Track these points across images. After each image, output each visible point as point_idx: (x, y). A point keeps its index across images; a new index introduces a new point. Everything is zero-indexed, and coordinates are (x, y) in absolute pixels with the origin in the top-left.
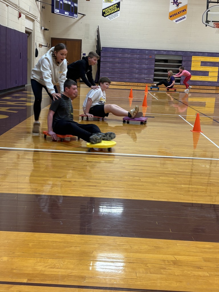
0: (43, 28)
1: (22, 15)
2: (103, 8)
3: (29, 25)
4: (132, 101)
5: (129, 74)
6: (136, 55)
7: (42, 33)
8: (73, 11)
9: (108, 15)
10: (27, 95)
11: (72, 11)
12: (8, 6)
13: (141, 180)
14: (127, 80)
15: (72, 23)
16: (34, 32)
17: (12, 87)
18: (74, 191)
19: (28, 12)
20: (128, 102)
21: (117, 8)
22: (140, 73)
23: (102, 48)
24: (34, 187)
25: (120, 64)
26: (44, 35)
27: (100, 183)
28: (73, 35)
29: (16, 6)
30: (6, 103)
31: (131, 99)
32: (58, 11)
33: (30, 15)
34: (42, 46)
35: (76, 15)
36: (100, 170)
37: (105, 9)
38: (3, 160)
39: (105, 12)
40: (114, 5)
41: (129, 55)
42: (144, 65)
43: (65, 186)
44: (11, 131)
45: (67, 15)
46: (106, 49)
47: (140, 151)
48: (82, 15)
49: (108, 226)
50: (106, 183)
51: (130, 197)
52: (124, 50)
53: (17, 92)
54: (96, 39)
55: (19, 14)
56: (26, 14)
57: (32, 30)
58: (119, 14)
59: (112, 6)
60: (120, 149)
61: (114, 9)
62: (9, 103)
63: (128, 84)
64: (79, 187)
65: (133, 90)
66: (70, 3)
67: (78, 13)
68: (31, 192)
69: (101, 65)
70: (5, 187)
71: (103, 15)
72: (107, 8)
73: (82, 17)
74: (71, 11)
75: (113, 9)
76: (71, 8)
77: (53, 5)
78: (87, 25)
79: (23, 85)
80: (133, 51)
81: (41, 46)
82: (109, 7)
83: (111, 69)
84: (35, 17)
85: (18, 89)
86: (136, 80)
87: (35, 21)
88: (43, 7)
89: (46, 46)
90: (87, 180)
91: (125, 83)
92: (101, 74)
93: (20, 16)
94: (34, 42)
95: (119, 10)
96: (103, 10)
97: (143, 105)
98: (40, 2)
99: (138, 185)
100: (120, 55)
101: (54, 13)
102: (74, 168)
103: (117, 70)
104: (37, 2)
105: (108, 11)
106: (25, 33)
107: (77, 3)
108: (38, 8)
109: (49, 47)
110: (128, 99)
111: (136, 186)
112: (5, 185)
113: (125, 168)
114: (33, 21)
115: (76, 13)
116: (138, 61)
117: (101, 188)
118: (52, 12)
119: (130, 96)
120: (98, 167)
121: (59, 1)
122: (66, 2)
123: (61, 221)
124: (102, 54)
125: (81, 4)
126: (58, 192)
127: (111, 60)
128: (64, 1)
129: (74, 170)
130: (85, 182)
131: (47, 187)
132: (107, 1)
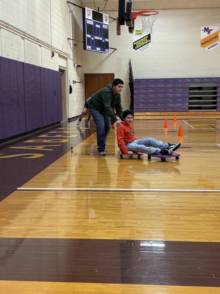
0: (76, 65)
1: (55, 54)
2: (134, 41)
3: (62, 63)
4: (168, 132)
5: (163, 104)
6: (169, 85)
7: (75, 69)
8: (105, 46)
9: (139, 48)
10: (63, 132)
11: (104, 46)
12: (41, 46)
13: (180, 219)
14: (162, 110)
15: (104, 58)
16: (68, 70)
17: (48, 124)
18: (109, 233)
19: (60, 51)
20: (163, 132)
21: (148, 40)
22: (174, 102)
23: (134, 80)
24: (69, 231)
25: (154, 95)
26: (77, 71)
27: (136, 224)
28: (105, 70)
29: (49, 46)
30: (43, 141)
31: (166, 130)
32: (90, 47)
33: (63, 53)
34: (76, 82)
35: (108, 50)
36: (135, 209)
37: (136, 42)
38: (38, 202)
39: (136, 45)
40: (145, 37)
41: (163, 85)
42: (178, 94)
43: (100, 228)
44: (48, 170)
45: (99, 50)
46: (139, 81)
47: (177, 186)
48: (114, 50)
49: (147, 273)
50: (143, 223)
51: (168, 238)
52: (156, 81)
53: (52, 129)
54: (128, 72)
55: (52, 53)
56: (59, 52)
57: (65, 68)
58: (150, 46)
59: (142, 38)
60: (156, 184)
61: (145, 41)
62: (45, 141)
63: (163, 113)
64: (114, 228)
65: (168, 119)
66: (101, 39)
67: (110, 48)
68: (65, 236)
69: (134, 96)
70: (39, 231)
71: (134, 48)
72: (137, 41)
73: (114, 51)
74: (102, 46)
75: (144, 41)
76: (102, 43)
77: (84, 42)
78: (119, 59)
79: (59, 121)
80: (166, 81)
81: (74, 82)
82: (140, 40)
83: (144, 100)
84: (67, 55)
85: (54, 126)
86: (171, 109)
87: (68, 59)
88: (75, 45)
89: (80, 82)
90: (123, 221)
91: (159, 113)
92: (135, 106)
93: (53, 55)
94: (68, 79)
95: (150, 42)
96: (134, 43)
97: (179, 135)
98: (72, 41)
99: (176, 225)
100: (153, 85)
101: (86, 49)
102: (109, 207)
103: (151, 101)
104: (69, 40)
105: (139, 44)
106: (58, 71)
107: (108, 38)
108: (70, 46)
109: (82, 83)
110: (163, 129)
111: (175, 225)
113: (162, 205)
114: (66, 59)
115: (108, 48)
116: (172, 90)
117: (137, 229)
118: (84, 49)
119: (165, 127)
120: (133, 206)
121: (90, 37)
122: (97, 38)
123: (96, 268)
124: (135, 86)
125: (112, 39)
126: (93, 235)
127: (144, 91)
128: (95, 37)
129: (109, 209)
130: (121, 223)
131: (82, 230)
132: (138, 34)
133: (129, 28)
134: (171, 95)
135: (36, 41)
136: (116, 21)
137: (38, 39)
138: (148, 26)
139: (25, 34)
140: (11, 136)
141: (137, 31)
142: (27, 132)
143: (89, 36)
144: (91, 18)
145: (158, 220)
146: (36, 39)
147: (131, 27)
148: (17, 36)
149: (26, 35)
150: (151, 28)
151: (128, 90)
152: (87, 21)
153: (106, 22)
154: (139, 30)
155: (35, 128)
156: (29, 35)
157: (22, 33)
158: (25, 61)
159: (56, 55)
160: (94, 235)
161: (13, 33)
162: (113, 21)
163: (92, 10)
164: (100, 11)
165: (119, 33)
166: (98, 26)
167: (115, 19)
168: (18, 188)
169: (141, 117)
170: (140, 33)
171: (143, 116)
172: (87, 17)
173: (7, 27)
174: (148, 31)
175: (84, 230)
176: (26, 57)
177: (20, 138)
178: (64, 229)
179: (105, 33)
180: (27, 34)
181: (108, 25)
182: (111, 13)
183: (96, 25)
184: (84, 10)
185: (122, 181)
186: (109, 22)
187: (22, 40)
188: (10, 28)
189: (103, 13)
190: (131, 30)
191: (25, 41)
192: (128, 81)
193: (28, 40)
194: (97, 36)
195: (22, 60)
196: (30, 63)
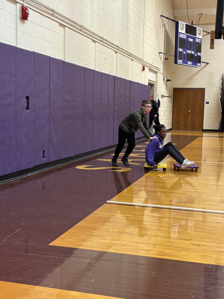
0: (165, 79)
1: (146, 68)
3: (152, 77)
7: (164, 84)
8: (197, 60)
11: (196, 60)
12: (132, 60)
15: (194, 73)
16: (157, 84)
18: (204, 257)
19: (151, 65)
24: (161, 250)
26: (166, 86)
28: (196, 84)
29: (140, 60)
32: (181, 61)
33: (153, 67)
34: (164, 96)
35: (199, 65)
43: (194, 251)
44: (134, 184)
45: (190, 65)
48: (206, 64)
53: (138, 143)
54: (220, 87)
55: (143, 67)
56: (150, 66)
57: (155, 82)
62: (132, 155)
64: (208, 252)
66: (193, 53)
67: (202, 62)
68: (157, 255)
73: (206, 66)
74: (194, 60)
76: (194, 57)
77: (176, 56)
78: (211, 74)
81: (163, 96)
84: (158, 69)
85: (140, 140)
87: (158, 73)
88: (166, 59)
89: (169, 97)
90: (218, 245)
93: (144, 69)
94: (157, 93)
98: (163, 54)
101: (177, 64)
102: (202, 229)
104: (160, 54)
106: (148, 85)
107: (200, 52)
108: (161, 60)
109: (171, 97)
112: (130, 246)
114: (156, 73)
115: (200, 62)
118: (175, 63)
121: (182, 51)
122: (189, 52)
123: (192, 293)
125: (205, 53)
126: (186, 257)
128: (187, 51)
129: (202, 232)
130: (216, 247)
131: (174, 251)
135: (129, 55)
136: (210, 34)
137: (130, 53)
139: (118, 48)
140: (99, 148)
142: (114, 145)
143: (180, 50)
144: (184, 32)
146: (129, 53)
148: (111, 50)
151: (219, 105)
152: (179, 35)
153: (199, 36)
156: (122, 49)
157: (115, 47)
158: (116, 75)
159: (147, 69)
161: (107, 47)
162: (207, 34)
163: (186, 23)
164: (194, 25)
165: (212, 47)
166: (191, 40)
167: (209, 33)
168: (107, 201)
172: (180, 31)
173: (101, 41)
175: (177, 251)
176: (117, 71)
177: (107, 151)
178: (155, 247)
179: (198, 47)
180: (120, 48)
181: (201, 39)
182: (205, 26)
183: (189, 39)
184: (177, 24)
185: (214, 202)
186: (203, 36)
187: (115, 54)
188: (104, 43)
189: (197, 27)
191: (118, 55)
192: (220, 97)
193: (120, 55)
194: (189, 50)
195: (114, 74)
196: (121, 77)
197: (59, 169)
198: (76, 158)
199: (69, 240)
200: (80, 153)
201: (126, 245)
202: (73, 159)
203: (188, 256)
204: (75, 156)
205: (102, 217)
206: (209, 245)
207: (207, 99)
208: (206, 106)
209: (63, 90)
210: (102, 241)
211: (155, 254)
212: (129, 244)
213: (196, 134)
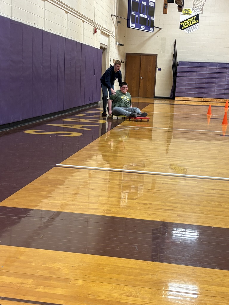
0: (118, 43)
1: (98, 30)
2: (181, 21)
3: (104, 40)
4: (211, 118)
6: (215, 69)
7: (117, 48)
8: (150, 25)
9: (186, 28)
10: (100, 112)
11: (148, 25)
12: (83, 21)
13: (223, 206)
14: (205, 95)
15: (148, 37)
16: (109, 48)
17: (86, 104)
18: (149, 214)
19: (103, 27)
20: (206, 119)
21: (196, 20)
22: (220, 89)
23: (178, 62)
24: (108, 209)
25: (198, 79)
26: (119, 50)
27: (177, 208)
28: (148, 50)
29: (91, 22)
30: (80, 120)
31: (210, 116)
32: (134, 25)
33: (105, 30)
35: (152, 29)
36: (176, 193)
37: (183, 21)
39: (183, 25)
40: (193, 17)
41: (208, 69)
42: (225, 80)
43: (140, 209)
45: (143, 29)
46: (183, 63)
47: (220, 174)
48: (159, 29)
49: (187, 255)
50: (184, 207)
51: (210, 224)
52: (202, 65)
53: (90, 109)
54: (172, 53)
55: (95, 29)
56: (101, 29)
57: (107, 46)
58: (197, 27)
59: (190, 18)
60: (197, 170)
61: (193, 21)
62: (83, 120)
63: (206, 99)
64: (154, 210)
65: (212, 106)
66: (146, 17)
67: (155, 27)
68: (105, 213)
69: (177, 80)
70: (80, 207)
71: (181, 28)
72: (185, 21)
73: (158, 31)
74: (147, 25)
75: (191, 22)
76: (147, 22)
77: (128, 20)
78: (164, 39)
79: (97, 101)
80: (212, 65)
82: (187, 19)
83: (188, 84)
84: (110, 32)
85: (91, 106)
86: (215, 96)
87: (111, 36)
88: (119, 22)
90: (163, 204)
91: (202, 99)
92: (177, 89)
93: (95, 32)
94: (109, 58)
95: (198, 22)
96: (181, 22)
97: (223, 123)
98: (115, 17)
99: (218, 211)
100: (198, 69)
101: (130, 27)
102: (148, 189)
103: (194, 85)
104: (112, 16)
105: (186, 24)
106: (100, 48)
107: (153, 16)
108: (114, 23)
109: (123, 63)
110: (206, 116)
111: (217, 212)
112: (79, 205)
113: (204, 191)
114: (108, 36)
115: (153, 27)
116: (218, 75)
117: (178, 213)
118: (128, 27)
119: (209, 113)
120: (174, 190)
121: (135, 14)
122: (142, 16)
123: (137, 246)
124: (178, 69)
125: (158, 18)
126: (132, 215)
127: (188, 74)
128: (140, 14)
129: (149, 192)
130: (161, 205)
131: (121, 209)
132: (185, 13)
133: (179, 6)
134: (217, 81)
135: (80, 16)
138: (199, 5)
139: (68, 8)
140: (49, 113)
141: (185, 10)
142: (65, 110)
143: (133, 13)
145: (199, 205)
146: (80, 14)
147: (181, 5)
148: (61, 9)
149: (70, 9)
150: (202, 7)
151: (170, 72)
154: (187, 10)
155: (73, 107)
156: (73, 9)
157: (66, 6)
158: (67, 36)
159: (98, 32)
160: (134, 215)
161: (56, 7)
165: (165, 12)
166: (144, 3)
168: (57, 165)
169: (183, 102)
170: (188, 12)
171: (185, 101)
174: (198, 10)
175: (124, 209)
176: (68, 32)
177: (57, 116)
178: (104, 206)
179: (151, 11)
181: (154, 3)
183: (142, 2)
185: (162, 165)
187: (66, 14)
190: (180, 8)
191: (68, 15)
192: (172, 64)
193: (71, 15)
194: (142, 14)
195: (64, 35)
196: (72, 39)
197: (7, 134)
198: (24, 123)
199: (17, 201)
200: (29, 118)
201: (74, 205)
202: (21, 124)
203: (135, 214)
204: (23, 120)
205: (51, 179)
206: (154, 203)
207: (159, 66)
208: (158, 72)
209: (10, 50)
210: (51, 201)
211: (103, 212)
212: (78, 203)
213: (147, 101)
